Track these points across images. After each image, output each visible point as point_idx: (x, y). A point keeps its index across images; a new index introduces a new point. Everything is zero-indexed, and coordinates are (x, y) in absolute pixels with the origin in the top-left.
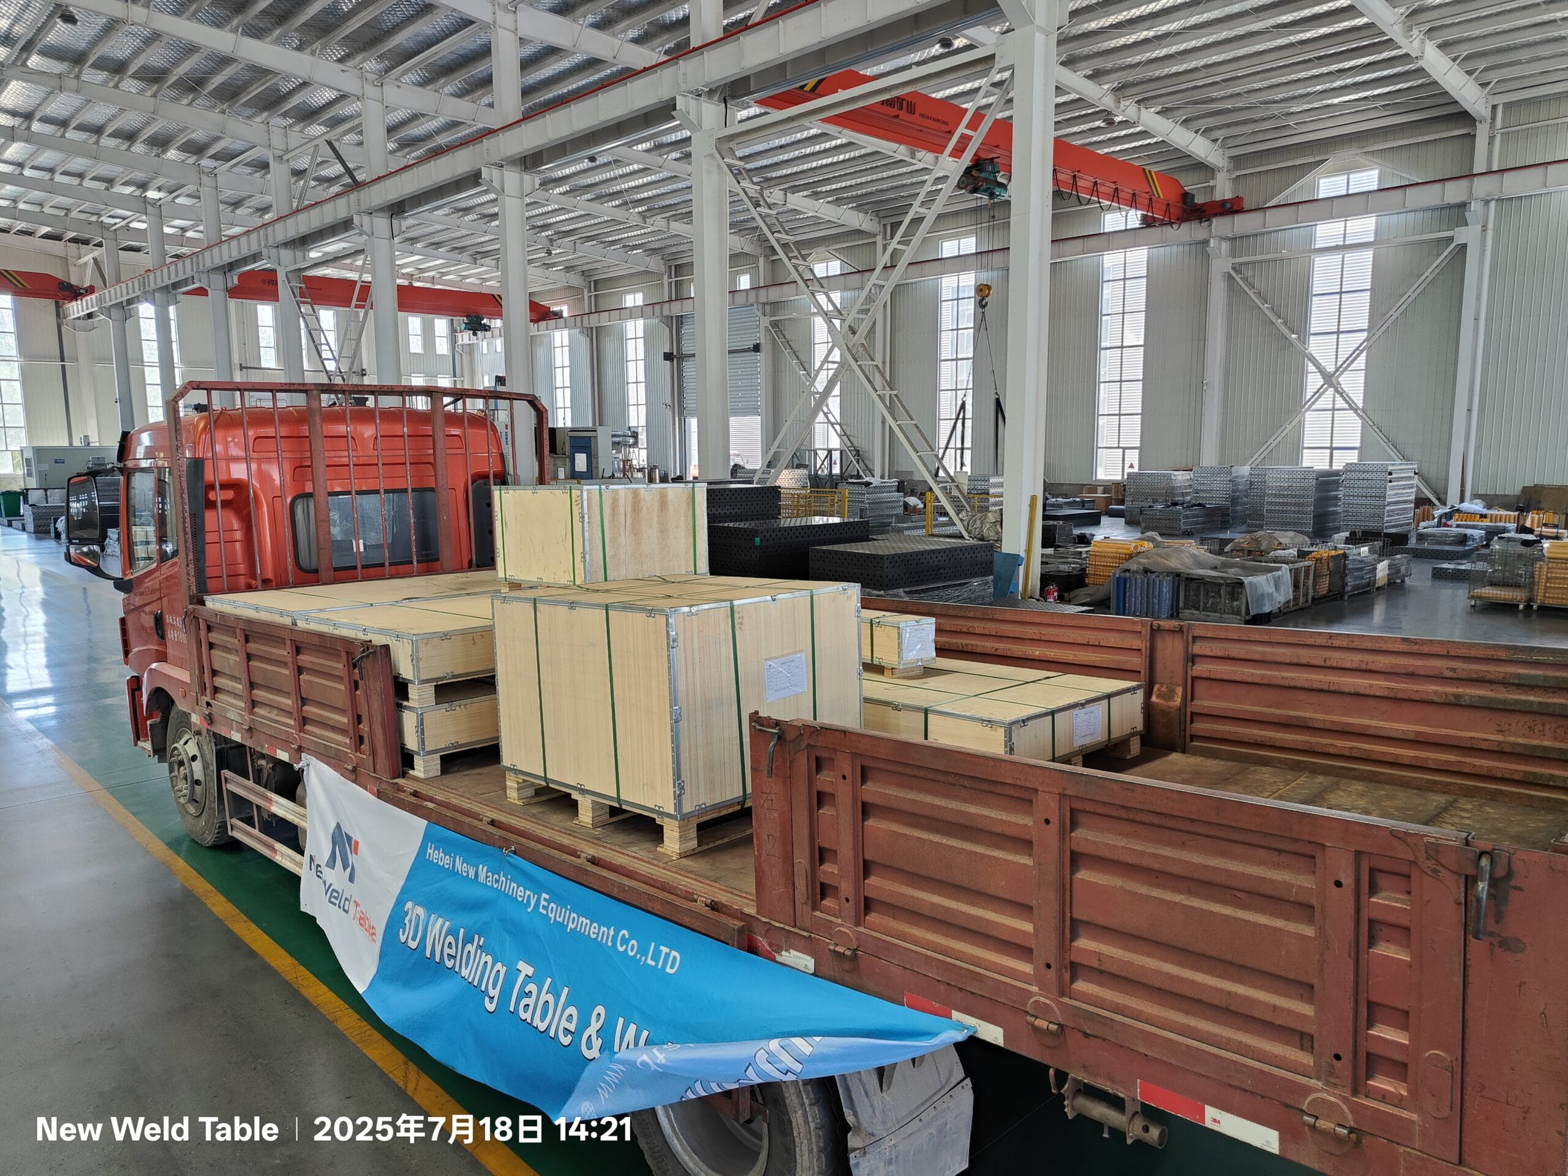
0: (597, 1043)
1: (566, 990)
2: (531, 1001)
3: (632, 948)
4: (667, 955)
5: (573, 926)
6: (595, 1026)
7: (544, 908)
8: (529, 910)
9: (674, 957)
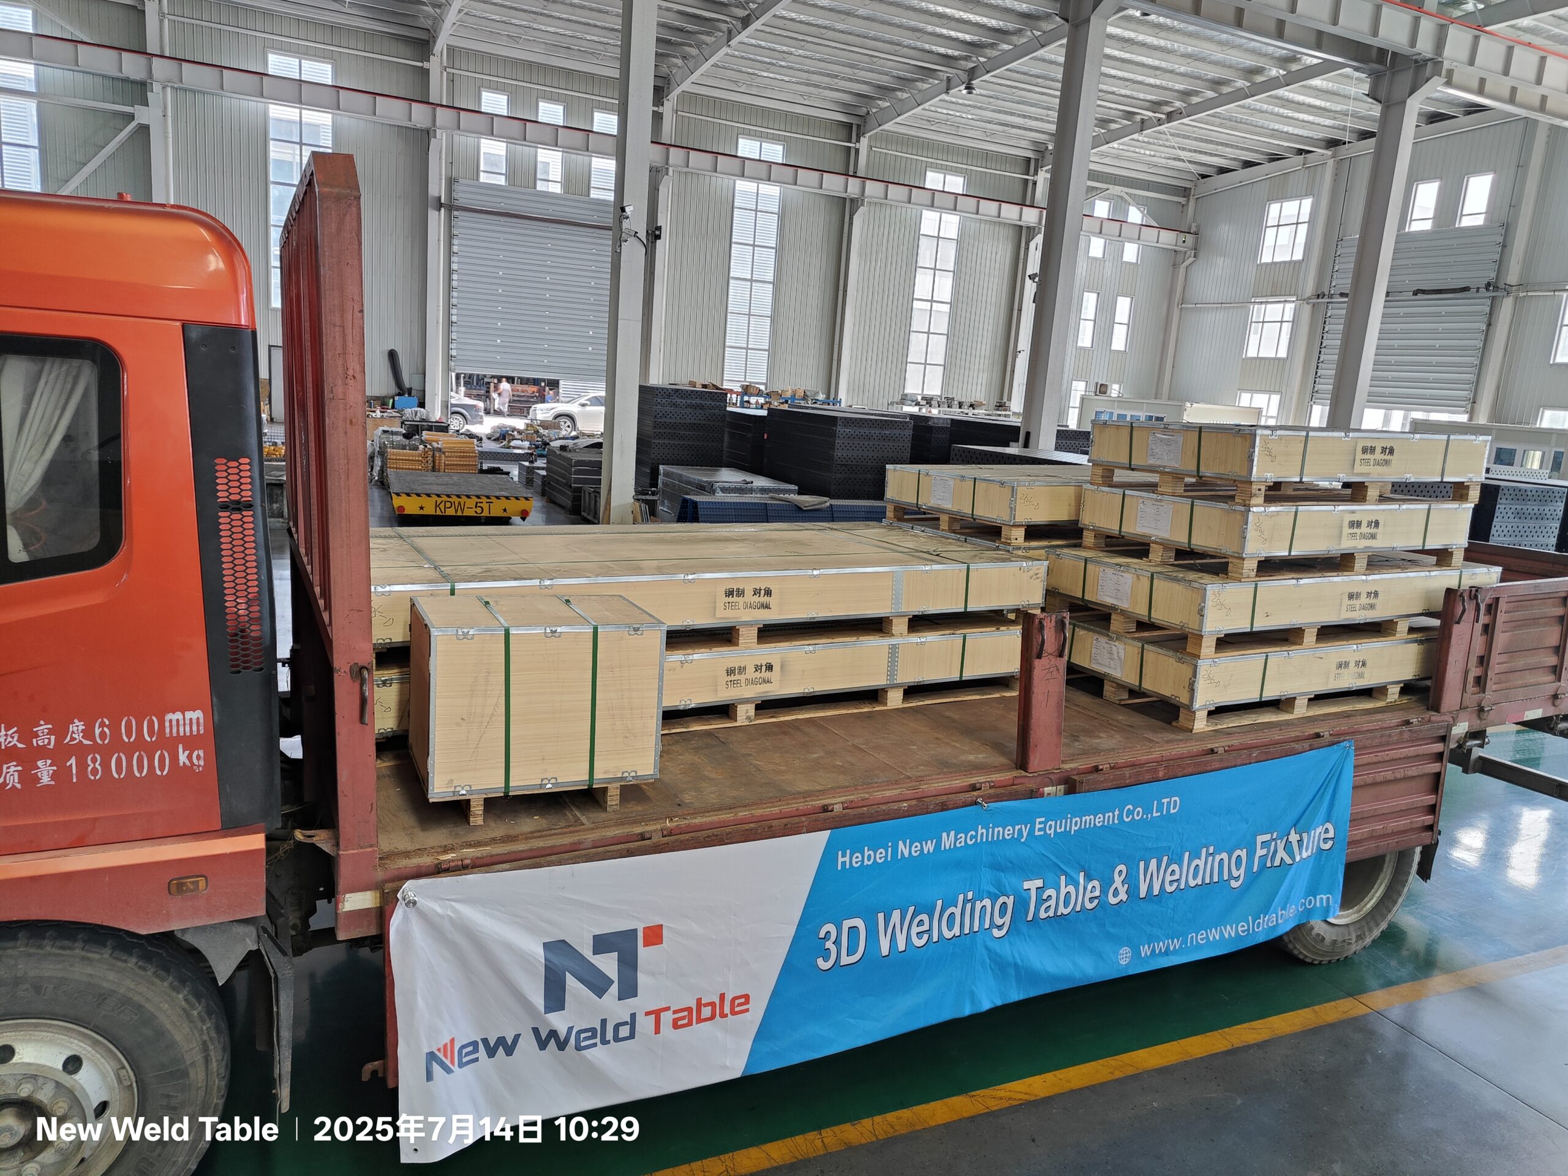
0: (1123, 890)
1: (1082, 874)
2: (1052, 902)
3: (1139, 813)
4: (1169, 803)
5: (1076, 828)
6: (1118, 880)
7: (1040, 830)
8: (1023, 840)
9: (1175, 801)
